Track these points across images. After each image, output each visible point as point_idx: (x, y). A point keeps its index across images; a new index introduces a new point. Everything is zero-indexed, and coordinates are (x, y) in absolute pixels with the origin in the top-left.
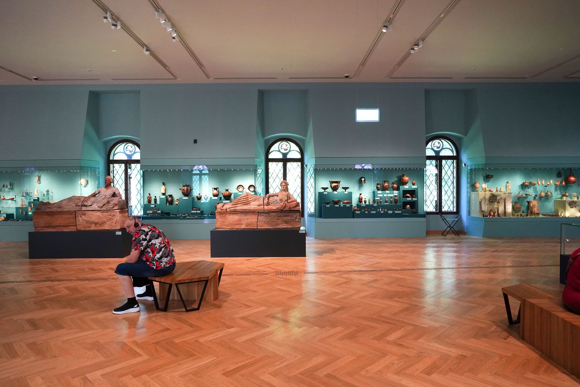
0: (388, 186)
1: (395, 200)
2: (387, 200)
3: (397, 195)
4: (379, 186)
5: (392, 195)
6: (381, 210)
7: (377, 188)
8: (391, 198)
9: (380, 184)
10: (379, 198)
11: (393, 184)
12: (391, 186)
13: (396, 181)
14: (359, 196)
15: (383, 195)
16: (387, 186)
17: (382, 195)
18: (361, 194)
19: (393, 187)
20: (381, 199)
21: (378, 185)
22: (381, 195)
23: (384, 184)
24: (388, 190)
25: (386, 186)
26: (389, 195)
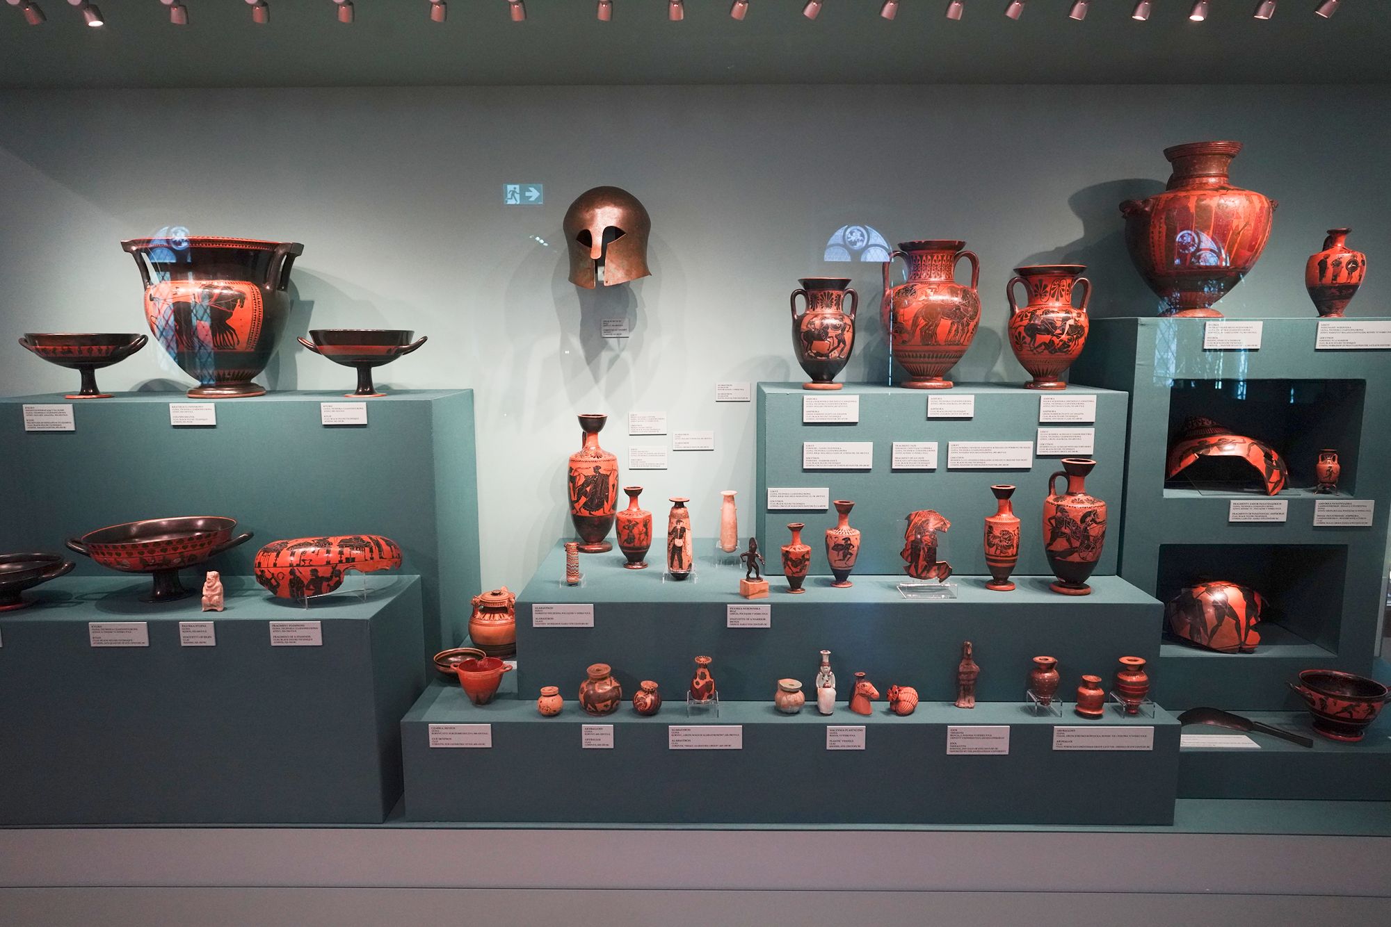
0: (965, 316)
1: (1055, 534)
2: (932, 525)
3: (1082, 443)
4: (828, 317)
5: (1017, 454)
6: (828, 694)
7: (805, 338)
8: (1003, 495)
9: (843, 284)
10: (818, 497)
11: (1036, 293)
12: (995, 316)
13: (1070, 252)
14: (577, 447)
15: (883, 453)
16: (945, 323)
17: (868, 447)
18: (592, 425)
19: (1033, 330)
20: (844, 510)
21: (812, 302)
22: (858, 454)
23: (908, 290)
24: (962, 369)
25: (932, 313)
26: (967, 453)
